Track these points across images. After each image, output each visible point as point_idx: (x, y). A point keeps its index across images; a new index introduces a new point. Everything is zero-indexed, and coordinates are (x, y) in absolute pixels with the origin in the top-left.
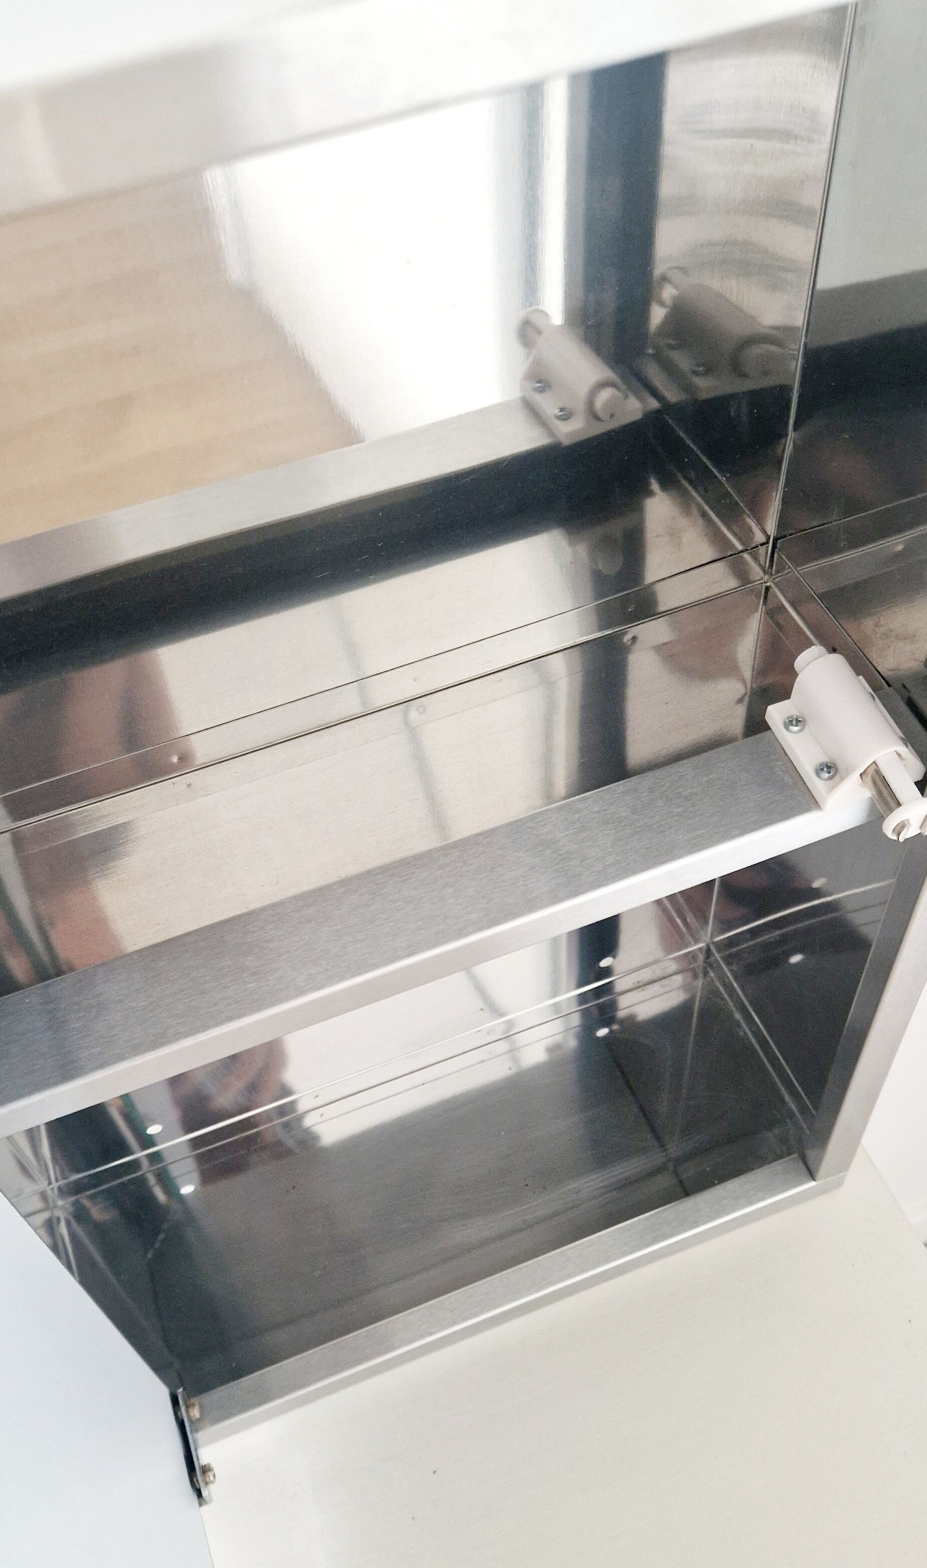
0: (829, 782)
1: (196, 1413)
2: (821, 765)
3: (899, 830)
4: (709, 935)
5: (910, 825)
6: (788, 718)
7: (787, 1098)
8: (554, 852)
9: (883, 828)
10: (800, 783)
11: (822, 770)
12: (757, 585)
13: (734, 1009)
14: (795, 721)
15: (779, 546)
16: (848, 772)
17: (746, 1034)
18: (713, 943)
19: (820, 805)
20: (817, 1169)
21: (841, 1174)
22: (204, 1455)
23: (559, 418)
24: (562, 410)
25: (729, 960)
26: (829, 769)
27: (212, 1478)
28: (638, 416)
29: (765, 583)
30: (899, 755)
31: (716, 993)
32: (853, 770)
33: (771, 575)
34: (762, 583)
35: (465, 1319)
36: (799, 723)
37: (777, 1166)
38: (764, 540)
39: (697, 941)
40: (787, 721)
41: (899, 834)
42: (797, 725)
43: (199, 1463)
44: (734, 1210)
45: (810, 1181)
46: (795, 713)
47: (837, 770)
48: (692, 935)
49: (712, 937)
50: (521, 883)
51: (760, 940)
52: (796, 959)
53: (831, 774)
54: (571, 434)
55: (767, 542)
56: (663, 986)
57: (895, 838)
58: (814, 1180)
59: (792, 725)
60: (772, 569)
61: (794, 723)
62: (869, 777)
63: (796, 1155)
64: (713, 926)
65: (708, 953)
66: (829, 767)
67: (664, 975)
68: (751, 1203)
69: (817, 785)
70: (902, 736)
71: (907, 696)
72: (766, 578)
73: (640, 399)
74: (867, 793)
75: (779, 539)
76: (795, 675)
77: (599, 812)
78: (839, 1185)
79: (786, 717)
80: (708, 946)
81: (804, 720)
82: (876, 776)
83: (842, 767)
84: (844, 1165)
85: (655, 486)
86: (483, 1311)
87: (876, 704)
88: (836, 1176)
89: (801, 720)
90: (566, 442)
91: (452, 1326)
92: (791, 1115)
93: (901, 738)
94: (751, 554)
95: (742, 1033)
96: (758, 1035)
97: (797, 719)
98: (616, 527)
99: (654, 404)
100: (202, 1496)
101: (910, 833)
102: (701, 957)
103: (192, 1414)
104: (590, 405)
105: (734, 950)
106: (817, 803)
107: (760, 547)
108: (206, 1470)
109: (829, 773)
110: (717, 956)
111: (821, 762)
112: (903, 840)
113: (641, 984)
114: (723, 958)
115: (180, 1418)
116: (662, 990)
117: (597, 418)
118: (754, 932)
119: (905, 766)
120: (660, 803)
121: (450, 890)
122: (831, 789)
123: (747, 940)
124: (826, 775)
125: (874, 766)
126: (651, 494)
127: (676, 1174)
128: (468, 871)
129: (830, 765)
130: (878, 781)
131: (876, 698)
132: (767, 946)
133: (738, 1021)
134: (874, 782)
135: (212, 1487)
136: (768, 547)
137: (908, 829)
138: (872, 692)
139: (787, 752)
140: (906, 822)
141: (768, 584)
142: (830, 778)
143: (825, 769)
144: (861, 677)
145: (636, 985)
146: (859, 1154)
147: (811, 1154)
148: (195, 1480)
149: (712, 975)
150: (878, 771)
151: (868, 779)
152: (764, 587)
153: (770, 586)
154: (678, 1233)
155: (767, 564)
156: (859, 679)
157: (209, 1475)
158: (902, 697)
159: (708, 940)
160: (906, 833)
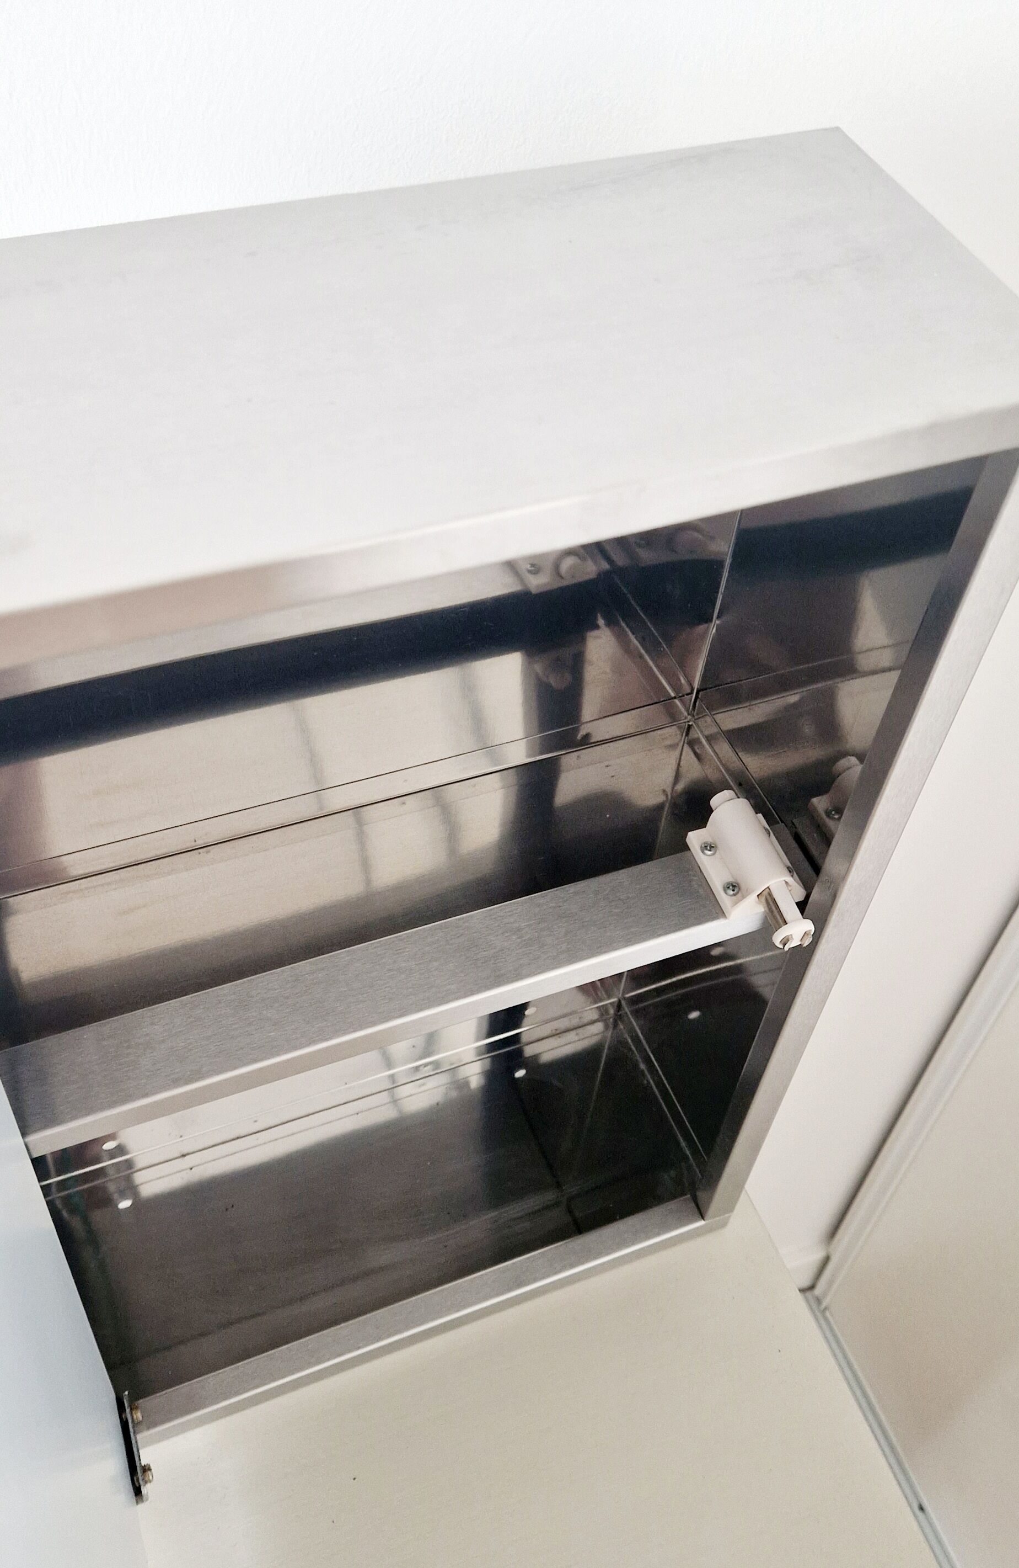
0: (734, 898)
1: (138, 1415)
2: (728, 884)
3: (785, 942)
4: (621, 992)
5: (793, 939)
6: (704, 843)
7: (683, 1144)
8: (519, 938)
9: (773, 939)
10: (711, 895)
11: (729, 888)
12: (681, 723)
13: (640, 1060)
14: (709, 847)
15: (701, 696)
16: (748, 893)
17: (649, 1082)
18: (625, 999)
19: (726, 914)
20: (707, 1210)
21: (727, 1215)
22: (146, 1456)
23: (529, 571)
24: (533, 565)
25: (636, 1013)
26: (734, 887)
27: (151, 1478)
28: (593, 575)
29: (688, 722)
30: (786, 883)
31: (623, 1043)
32: (753, 891)
33: (693, 716)
34: (685, 722)
35: (389, 1336)
36: (712, 849)
37: (672, 1205)
38: (689, 691)
39: (609, 997)
40: (703, 846)
41: (784, 945)
42: (710, 851)
43: (140, 1464)
44: (633, 1244)
45: (700, 1220)
46: (709, 840)
47: (739, 889)
48: (607, 992)
49: (624, 993)
50: (492, 962)
51: (664, 997)
52: (694, 1015)
53: (735, 892)
54: (537, 586)
55: (692, 693)
56: (577, 1034)
57: (781, 947)
58: (704, 1220)
59: (707, 849)
60: (694, 711)
61: (708, 848)
62: (764, 897)
63: (689, 1196)
64: (625, 984)
65: (619, 1006)
66: (734, 886)
67: (581, 1024)
68: (648, 1238)
69: (724, 899)
70: (790, 865)
71: (794, 832)
72: (689, 717)
73: (595, 562)
74: (761, 909)
75: (702, 690)
76: (711, 811)
77: (554, 907)
78: (724, 1225)
79: (703, 842)
80: (619, 1001)
81: (716, 847)
82: (768, 897)
83: (743, 886)
84: (730, 1207)
85: (601, 622)
86: (407, 1328)
87: (770, 840)
88: (722, 1217)
89: (713, 846)
90: (534, 591)
91: (378, 1341)
92: (685, 1158)
93: (788, 868)
94: (681, 700)
95: (645, 1082)
96: (659, 1084)
97: (710, 845)
98: (567, 653)
99: (605, 566)
100: (140, 1492)
101: (794, 943)
102: (612, 1011)
103: (135, 1416)
104: (557, 567)
105: (641, 1005)
106: (724, 913)
107: (686, 696)
108: (146, 1469)
109: (733, 891)
110: (627, 1010)
111: (727, 881)
112: (787, 950)
113: (558, 1032)
114: (632, 1012)
115: (125, 1420)
116: (577, 1038)
117: (562, 578)
118: (659, 991)
119: (790, 891)
120: (602, 904)
121: (435, 964)
122: (736, 903)
123: (654, 997)
124: (732, 893)
125: (768, 889)
126: (597, 627)
127: (570, 1211)
128: (450, 949)
129: (734, 884)
130: (770, 900)
131: (772, 834)
132: (669, 1004)
133: (643, 1071)
134: (767, 900)
135: (148, 1485)
136: (692, 697)
137: (791, 942)
138: (767, 826)
139: (702, 870)
140: (790, 937)
141: (690, 723)
142: (734, 895)
143: (731, 887)
144: (760, 815)
145: (554, 1032)
146: (743, 1197)
147: (701, 1195)
148: (135, 1478)
149: (622, 1027)
150: (770, 894)
151: (763, 899)
152: (687, 726)
153: (692, 725)
154: (583, 1263)
155: (691, 707)
156: (757, 817)
157: (148, 1475)
158: (791, 833)
159: (620, 995)
160: (791, 944)
